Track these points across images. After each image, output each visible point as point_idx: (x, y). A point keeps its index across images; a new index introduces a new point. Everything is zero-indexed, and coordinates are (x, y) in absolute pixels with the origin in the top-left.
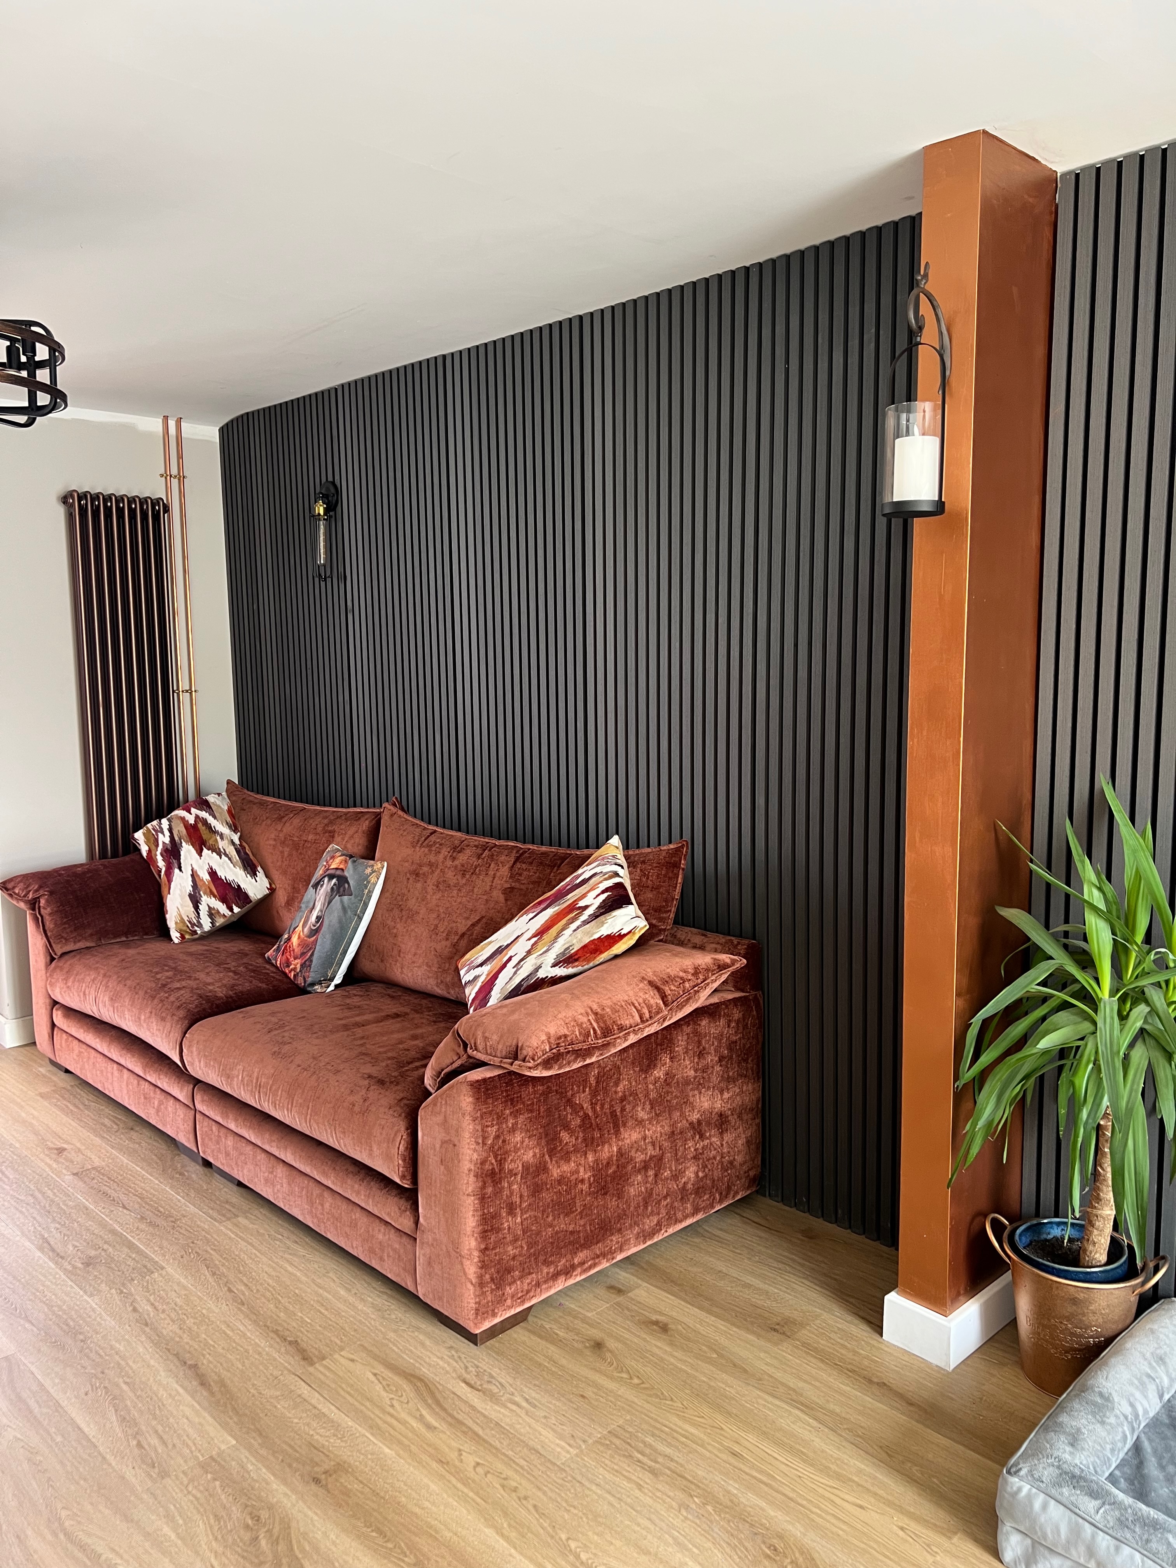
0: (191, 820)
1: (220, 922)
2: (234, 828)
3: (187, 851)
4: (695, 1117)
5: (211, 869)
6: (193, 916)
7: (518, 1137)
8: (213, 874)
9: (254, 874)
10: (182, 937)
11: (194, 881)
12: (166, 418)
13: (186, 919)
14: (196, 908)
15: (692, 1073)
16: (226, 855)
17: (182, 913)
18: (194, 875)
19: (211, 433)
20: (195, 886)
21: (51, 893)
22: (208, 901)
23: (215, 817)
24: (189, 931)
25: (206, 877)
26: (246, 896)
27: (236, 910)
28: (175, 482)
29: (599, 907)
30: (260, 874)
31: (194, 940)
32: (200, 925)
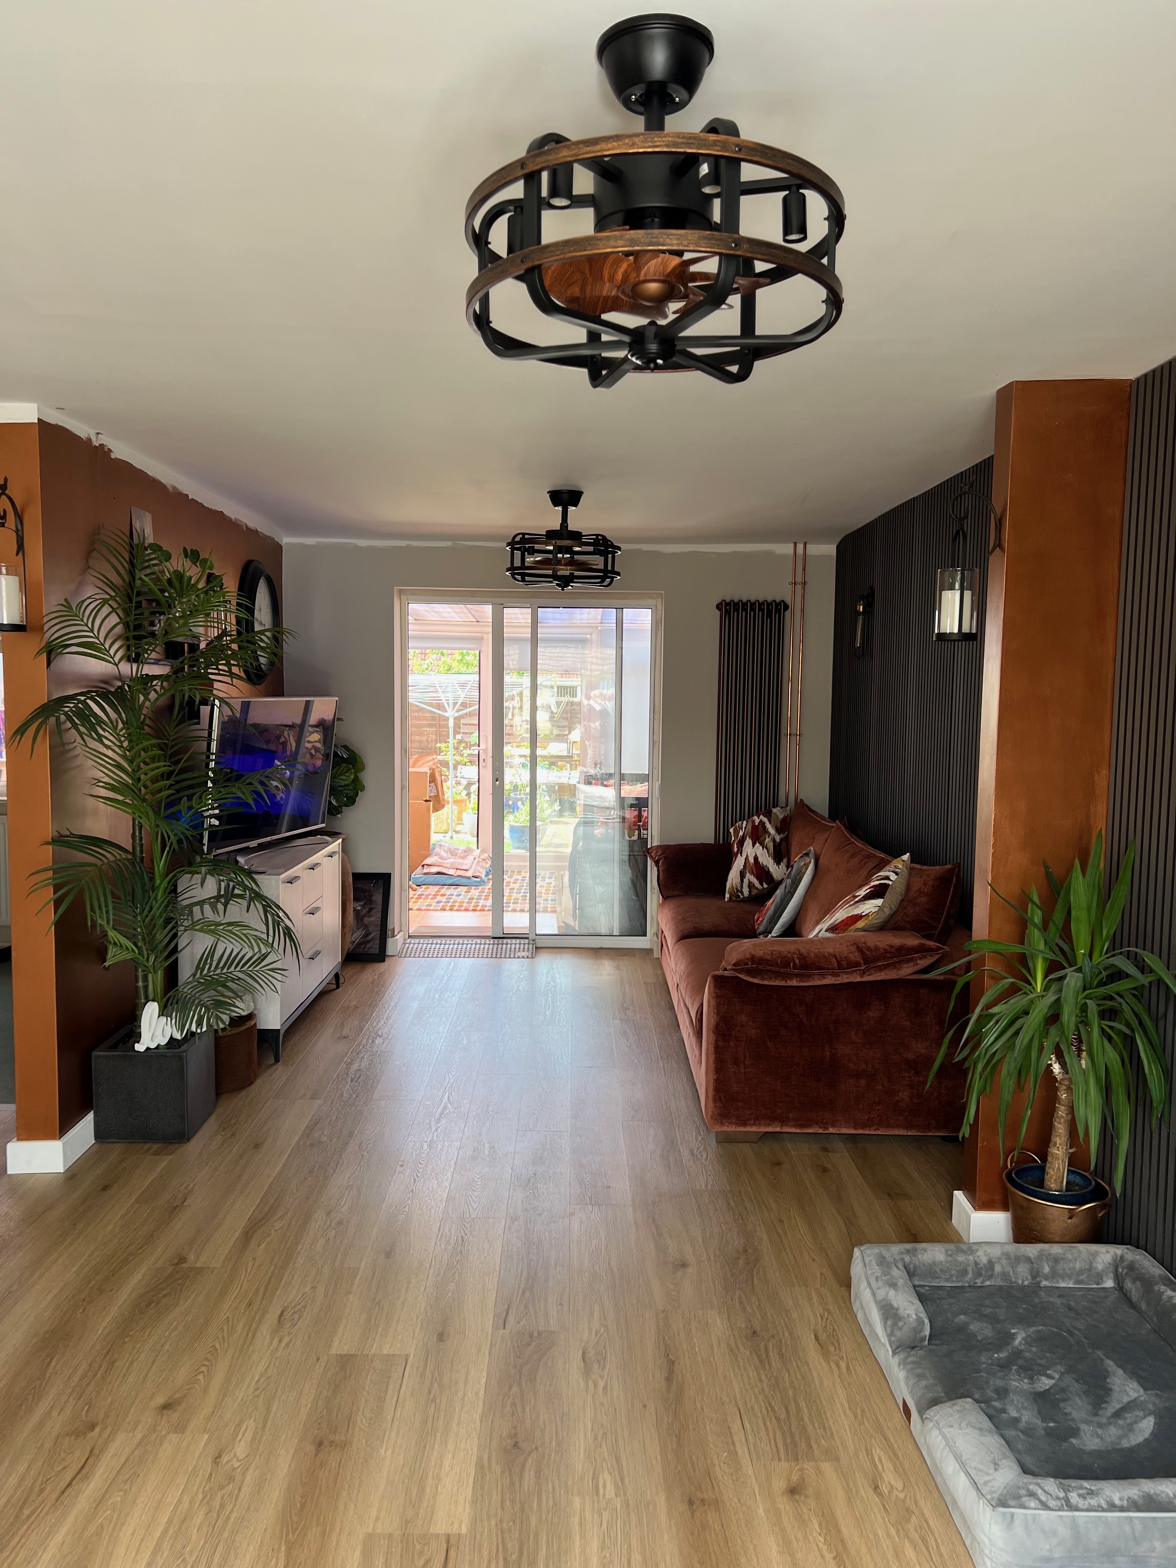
0: (757, 822)
3: (748, 842)
5: (756, 855)
6: (739, 886)
8: (756, 858)
10: (730, 897)
11: (745, 863)
12: (795, 544)
13: (735, 886)
14: (742, 881)
16: (767, 849)
17: (734, 882)
18: (747, 859)
19: (831, 549)
20: (745, 866)
21: (666, 858)
23: (770, 823)
24: (736, 894)
25: (752, 860)
26: (772, 876)
28: (799, 588)
31: (738, 901)
32: (742, 893)
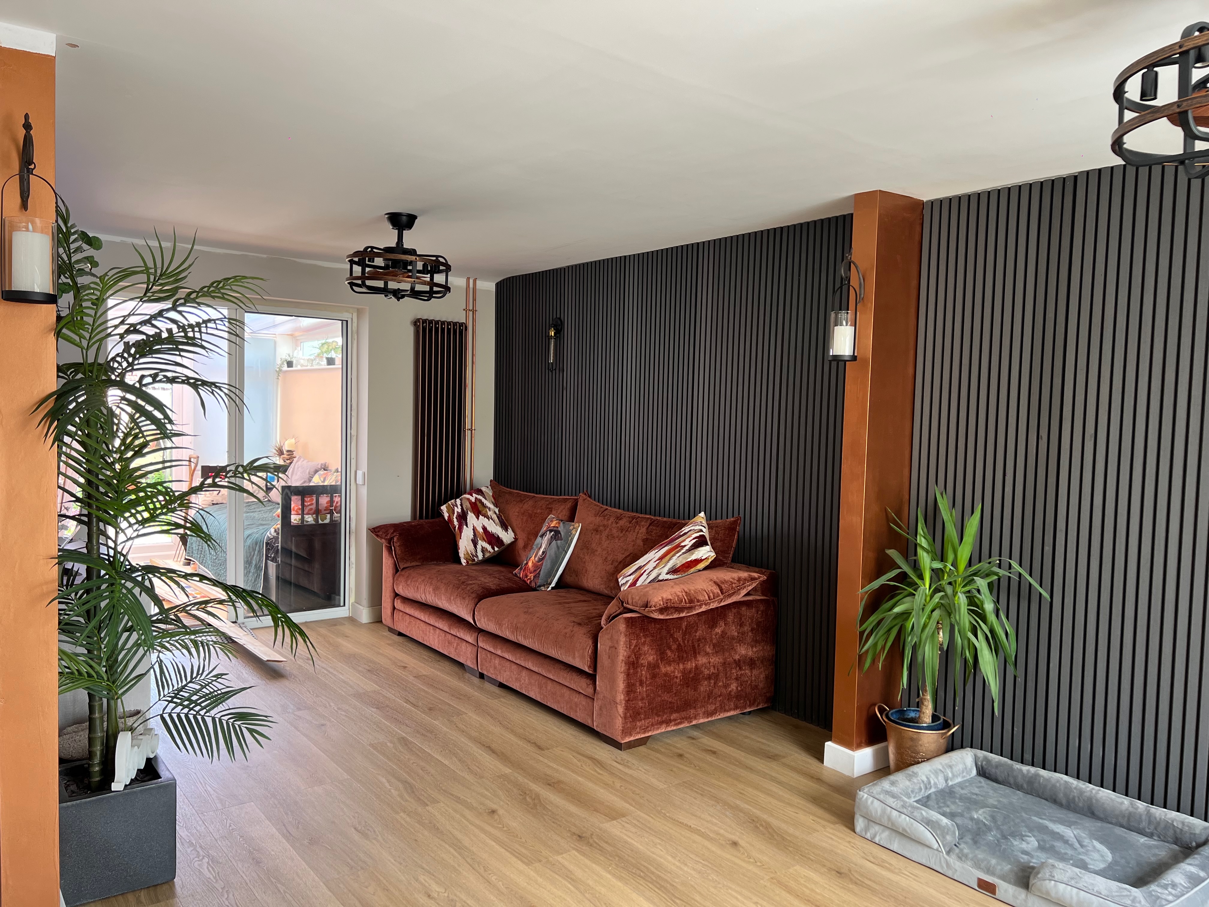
0: (473, 500)
1: (487, 555)
2: (496, 505)
3: (471, 517)
4: (737, 657)
5: (484, 526)
6: (473, 551)
7: (646, 648)
8: (484, 529)
9: (506, 530)
10: (467, 562)
11: (474, 532)
12: (468, 279)
13: (470, 552)
14: (475, 547)
15: (736, 634)
16: (492, 519)
17: (468, 549)
18: (474, 529)
19: (491, 286)
20: (475, 535)
21: (400, 535)
22: (481, 544)
23: (486, 499)
24: (471, 559)
25: (481, 530)
26: (502, 541)
27: (496, 549)
28: (471, 313)
29: (692, 546)
30: (510, 530)
31: (473, 564)
32: (477, 556)
